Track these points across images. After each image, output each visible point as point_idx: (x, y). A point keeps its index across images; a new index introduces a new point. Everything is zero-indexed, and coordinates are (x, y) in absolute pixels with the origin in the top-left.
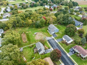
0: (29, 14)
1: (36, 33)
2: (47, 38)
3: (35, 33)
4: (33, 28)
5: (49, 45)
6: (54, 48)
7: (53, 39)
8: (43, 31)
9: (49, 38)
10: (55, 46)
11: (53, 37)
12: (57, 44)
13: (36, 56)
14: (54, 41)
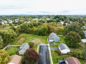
0: (38, 24)
2: (41, 44)
5: (38, 50)
8: (43, 38)
10: (44, 52)
12: (47, 51)
14: (47, 48)
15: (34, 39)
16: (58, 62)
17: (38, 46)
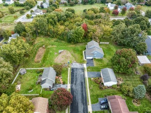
1: (62, 50)
2: (74, 64)
3: (60, 51)
4: (63, 42)
5: (69, 78)
6: (74, 85)
7: (83, 69)
8: (75, 50)
9: (76, 65)
10: (79, 82)
11: (85, 66)
12: (83, 81)
13: (36, 89)
14: (82, 73)
15: (60, 53)
16: (98, 101)
17: (69, 68)
